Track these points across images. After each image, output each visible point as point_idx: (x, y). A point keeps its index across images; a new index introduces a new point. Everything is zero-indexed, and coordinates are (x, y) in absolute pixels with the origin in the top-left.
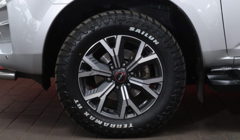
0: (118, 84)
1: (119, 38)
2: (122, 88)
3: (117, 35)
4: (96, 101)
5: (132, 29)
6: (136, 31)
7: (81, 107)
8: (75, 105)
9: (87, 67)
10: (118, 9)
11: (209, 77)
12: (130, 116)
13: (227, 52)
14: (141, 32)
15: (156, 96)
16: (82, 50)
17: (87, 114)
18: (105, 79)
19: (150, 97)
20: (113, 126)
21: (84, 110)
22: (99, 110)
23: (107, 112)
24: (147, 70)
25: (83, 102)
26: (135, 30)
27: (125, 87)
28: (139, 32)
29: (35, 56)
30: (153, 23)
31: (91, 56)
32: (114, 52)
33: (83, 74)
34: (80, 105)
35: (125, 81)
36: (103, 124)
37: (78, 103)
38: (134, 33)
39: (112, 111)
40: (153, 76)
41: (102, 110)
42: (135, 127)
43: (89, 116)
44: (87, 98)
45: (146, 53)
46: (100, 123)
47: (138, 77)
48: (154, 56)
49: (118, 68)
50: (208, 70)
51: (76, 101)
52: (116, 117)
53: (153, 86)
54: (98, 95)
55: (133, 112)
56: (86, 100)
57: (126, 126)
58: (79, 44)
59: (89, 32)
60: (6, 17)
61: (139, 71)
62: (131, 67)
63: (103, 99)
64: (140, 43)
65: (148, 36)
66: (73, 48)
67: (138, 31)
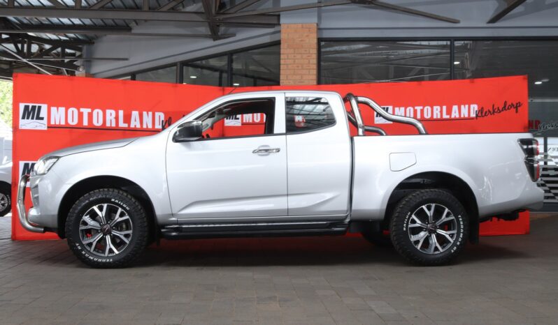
0: (105, 234)
1: (105, 206)
2: (107, 237)
3: (104, 203)
4: (90, 245)
5: (113, 200)
7: (80, 248)
9: (85, 223)
10: (105, 188)
11: (163, 230)
12: (111, 255)
13: (173, 215)
14: (119, 202)
15: (128, 242)
16: (82, 212)
17: (83, 253)
18: (97, 231)
19: (125, 243)
20: (100, 260)
21: (82, 250)
22: (92, 251)
23: (98, 252)
24: (124, 226)
25: (81, 245)
26: (115, 200)
27: (109, 236)
29: (53, 216)
30: (127, 196)
31: (88, 216)
32: (101, 214)
33: (82, 227)
35: (109, 232)
36: (94, 259)
37: (78, 246)
38: (114, 203)
40: (128, 229)
41: (94, 250)
42: (114, 262)
43: (85, 254)
44: (85, 242)
45: (122, 215)
46: (92, 258)
47: (118, 230)
48: (127, 217)
49: (105, 225)
50: (163, 226)
51: (77, 244)
52: (103, 255)
53: (127, 236)
54: (91, 241)
55: (113, 252)
56: (84, 244)
57: (108, 260)
58: (81, 209)
59: (87, 201)
60: (37, 192)
61: (119, 226)
62: (113, 223)
63: (94, 244)
64: (118, 209)
65: (123, 204)
66: (76, 211)
67: (117, 201)
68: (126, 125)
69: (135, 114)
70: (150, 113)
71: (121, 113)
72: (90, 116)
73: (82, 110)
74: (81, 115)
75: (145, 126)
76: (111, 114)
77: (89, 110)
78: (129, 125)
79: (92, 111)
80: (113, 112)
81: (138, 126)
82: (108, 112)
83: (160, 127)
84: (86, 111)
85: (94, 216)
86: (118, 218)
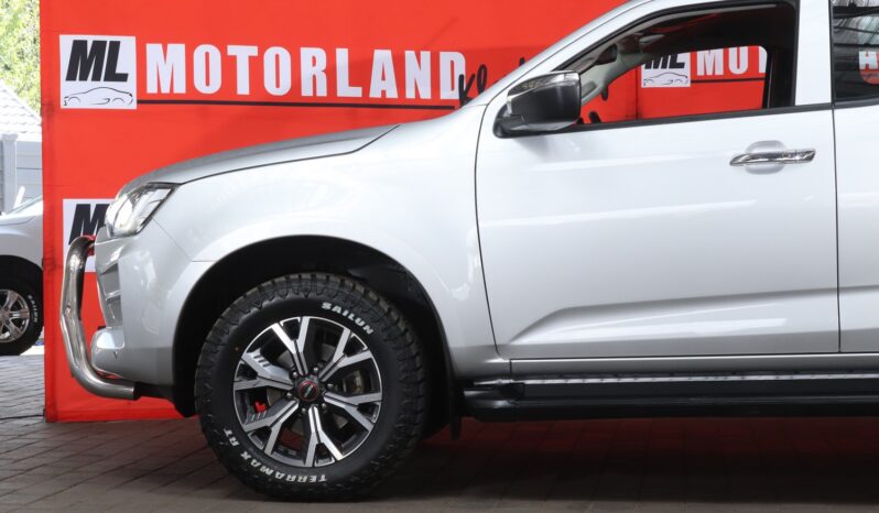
0: (305, 404)
1: (305, 322)
2: (310, 411)
3: (302, 315)
4: (264, 433)
5: (327, 306)
6: (334, 309)
7: (236, 443)
8: (227, 439)
9: (249, 373)
10: (306, 271)
11: (469, 393)
12: (322, 463)
13: (497, 349)
14: (343, 311)
15: (369, 426)
16: (241, 341)
17: (245, 456)
18: (283, 396)
19: (361, 429)
20: (291, 478)
21: (241, 449)
22: (268, 451)
23: (285, 454)
24: (359, 380)
25: (240, 433)
26: (332, 307)
27: (316, 410)
28: (339, 311)
29: (160, 350)
30: (365, 295)
31: (257, 352)
32: (294, 346)
33: (242, 384)
34: (234, 439)
35: (316, 398)
36: (274, 474)
37: (231, 436)
38: (329, 314)
39: (294, 453)
40: (368, 388)
41: (275, 449)
42: (330, 483)
43: (250, 460)
44: (248, 427)
45: (352, 349)
46: (269, 472)
47: (340, 393)
48: (365, 355)
49: (305, 376)
50: (469, 380)
51: (229, 433)
52: (299, 463)
53: (366, 409)
54: (267, 422)
55: (329, 455)
56: (246, 430)
57: (314, 479)
58: (237, 331)
59: (254, 310)
60: (116, 285)
61: (343, 381)
62: (327, 373)
63: (275, 431)
64: (341, 330)
65: (355, 318)
66: (225, 339)
67: (337, 309)
68: (357, 92)
69: (382, 58)
70: (426, 56)
71: (342, 56)
72: (256, 65)
73: (232, 50)
74: (229, 65)
75: (410, 94)
76: (313, 59)
77: (253, 51)
78: (366, 90)
79: (262, 52)
80: (320, 54)
81: (392, 94)
82: (307, 53)
83: (455, 95)
84: (243, 53)
85: (273, 351)
86: (340, 359)
